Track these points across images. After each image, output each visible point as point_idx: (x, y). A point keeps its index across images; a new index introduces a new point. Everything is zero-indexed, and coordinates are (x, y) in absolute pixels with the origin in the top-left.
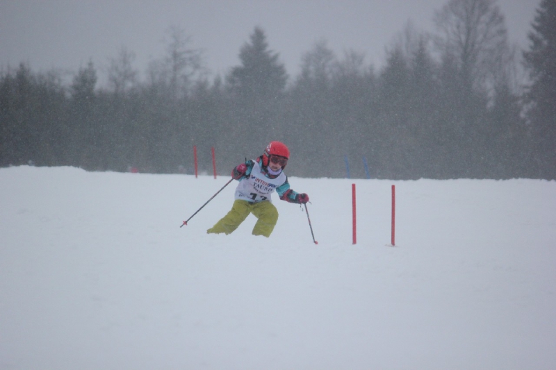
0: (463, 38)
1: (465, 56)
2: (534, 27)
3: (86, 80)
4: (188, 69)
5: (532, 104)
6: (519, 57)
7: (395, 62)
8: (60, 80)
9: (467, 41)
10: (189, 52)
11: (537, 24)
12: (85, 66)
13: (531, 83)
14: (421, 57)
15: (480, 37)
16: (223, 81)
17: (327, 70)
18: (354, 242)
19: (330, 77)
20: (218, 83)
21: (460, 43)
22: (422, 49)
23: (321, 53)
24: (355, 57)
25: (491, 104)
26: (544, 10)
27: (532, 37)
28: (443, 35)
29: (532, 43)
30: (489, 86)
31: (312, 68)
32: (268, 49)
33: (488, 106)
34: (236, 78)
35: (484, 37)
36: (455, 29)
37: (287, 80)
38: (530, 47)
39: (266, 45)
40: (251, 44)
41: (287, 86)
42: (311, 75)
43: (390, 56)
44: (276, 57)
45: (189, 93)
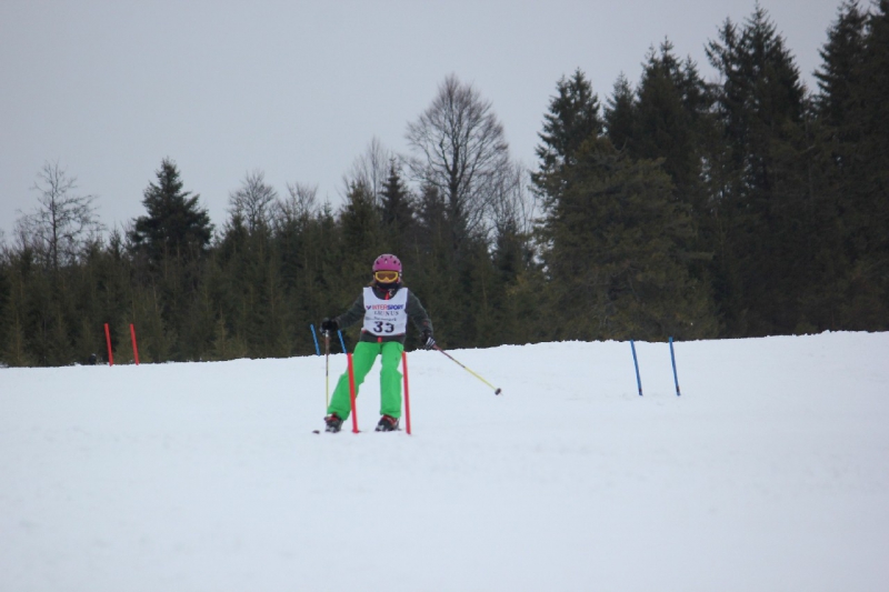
0: (450, 159)
1: (453, 187)
2: (545, 139)
4: (73, 226)
5: (550, 245)
6: (526, 181)
7: (359, 196)
9: (456, 160)
10: (71, 201)
11: (548, 135)
13: (545, 216)
14: (394, 187)
15: (473, 156)
16: (124, 239)
17: (267, 213)
19: (271, 223)
20: (115, 242)
21: (447, 167)
22: (394, 180)
23: (257, 191)
24: (303, 195)
25: (492, 248)
26: (556, 116)
27: (542, 153)
28: (422, 157)
29: (542, 162)
30: (488, 224)
31: (244, 213)
32: (182, 191)
33: (490, 251)
34: (141, 234)
35: (478, 156)
36: (438, 148)
37: (212, 233)
38: (542, 167)
39: (180, 185)
40: (160, 186)
41: (212, 240)
42: (245, 223)
43: (352, 191)
44: (194, 201)
45: (77, 258)
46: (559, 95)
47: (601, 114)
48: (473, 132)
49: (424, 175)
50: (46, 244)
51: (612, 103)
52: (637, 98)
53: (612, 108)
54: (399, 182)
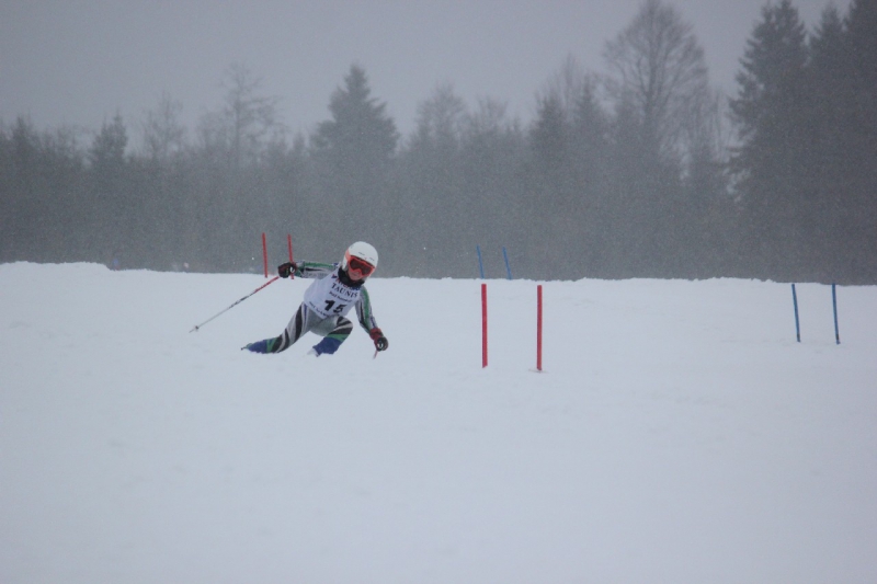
0: (646, 80)
1: (647, 108)
2: (746, 65)
3: (111, 141)
4: (257, 126)
5: (744, 174)
6: (724, 108)
7: (550, 113)
8: (74, 142)
9: (652, 81)
10: (256, 101)
11: (749, 61)
12: (110, 122)
13: (741, 144)
14: (587, 106)
15: (670, 79)
16: (307, 143)
17: (454, 126)
18: (485, 363)
19: (458, 136)
20: (299, 144)
21: (642, 87)
22: (588, 98)
23: (444, 102)
24: (493, 108)
25: (686, 174)
26: (758, 41)
27: (741, 79)
28: (618, 76)
29: (742, 88)
30: (682, 149)
31: (431, 123)
32: (369, 97)
33: (682, 177)
34: (325, 139)
35: (676, 79)
36: (634, 68)
37: (398, 142)
38: (740, 93)
39: (368, 91)
40: (346, 90)
41: (397, 149)
42: (432, 134)
43: (543, 107)
44: (381, 108)
45: (259, 160)
46: (762, 20)
47: (807, 41)
48: (673, 53)
49: (619, 95)
50: (228, 142)
51: (819, 31)
52: (844, 28)
53: (818, 36)
54: (593, 101)
